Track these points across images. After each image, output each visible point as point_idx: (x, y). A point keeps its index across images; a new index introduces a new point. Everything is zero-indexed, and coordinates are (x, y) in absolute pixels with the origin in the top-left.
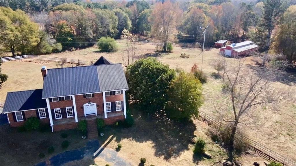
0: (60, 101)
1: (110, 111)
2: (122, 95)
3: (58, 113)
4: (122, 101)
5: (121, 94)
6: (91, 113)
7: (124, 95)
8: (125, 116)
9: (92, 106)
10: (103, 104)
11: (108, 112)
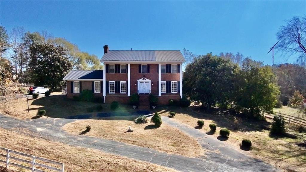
0: (116, 73)
1: (165, 93)
2: (179, 74)
3: (112, 86)
4: (178, 82)
5: (178, 72)
6: (144, 92)
7: (180, 74)
8: (181, 96)
9: (147, 84)
10: (158, 82)
11: (162, 93)
